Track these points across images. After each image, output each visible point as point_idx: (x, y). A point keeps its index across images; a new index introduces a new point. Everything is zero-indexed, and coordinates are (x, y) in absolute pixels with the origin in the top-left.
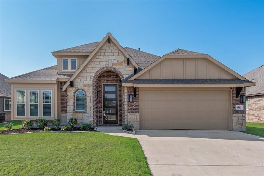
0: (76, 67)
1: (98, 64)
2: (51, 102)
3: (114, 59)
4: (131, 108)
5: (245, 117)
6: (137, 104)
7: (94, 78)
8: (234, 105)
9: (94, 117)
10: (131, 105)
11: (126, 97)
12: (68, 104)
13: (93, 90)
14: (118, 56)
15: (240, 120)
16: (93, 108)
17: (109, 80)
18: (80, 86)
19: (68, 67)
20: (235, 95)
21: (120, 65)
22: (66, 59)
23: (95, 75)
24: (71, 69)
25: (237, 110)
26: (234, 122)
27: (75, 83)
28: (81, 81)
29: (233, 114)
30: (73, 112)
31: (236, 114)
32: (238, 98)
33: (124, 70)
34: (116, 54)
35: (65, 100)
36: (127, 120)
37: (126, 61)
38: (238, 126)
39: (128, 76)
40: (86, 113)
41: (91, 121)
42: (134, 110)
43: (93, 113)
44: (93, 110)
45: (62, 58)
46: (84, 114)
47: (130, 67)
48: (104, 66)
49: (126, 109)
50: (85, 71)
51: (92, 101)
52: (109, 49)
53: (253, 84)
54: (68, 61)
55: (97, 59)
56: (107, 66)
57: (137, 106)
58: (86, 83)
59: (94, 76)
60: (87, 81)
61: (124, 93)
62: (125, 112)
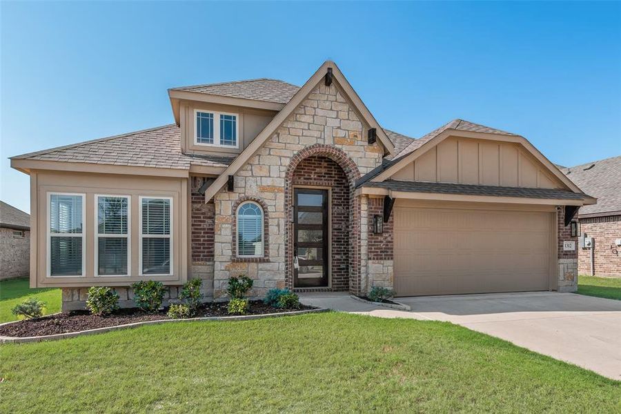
0: (235, 139)
1: (299, 136)
2: (168, 233)
3: (339, 128)
4: (377, 249)
5: (577, 263)
6: (389, 239)
7: (289, 170)
8: (560, 240)
9: (287, 273)
10: (377, 242)
11: (364, 221)
12: (217, 238)
13: (286, 201)
14: (348, 119)
15: (570, 271)
16: (286, 249)
17: (311, 179)
18: (253, 191)
19: (212, 137)
20: (562, 221)
21: (352, 144)
22: (206, 115)
23: (292, 163)
24: (222, 142)
25: (566, 251)
26: (561, 274)
27: (239, 182)
28: (253, 176)
29: (559, 258)
30: (233, 261)
31: (563, 258)
32: (567, 227)
33: (361, 154)
34: (343, 115)
35: (204, 226)
36: (367, 277)
37: (365, 134)
38: (566, 282)
39: (370, 170)
40: (268, 261)
41: (279, 283)
42: (383, 253)
43: (286, 261)
44: (286, 253)
45: (196, 111)
46: (261, 266)
47: (372, 151)
48: (313, 142)
49: (364, 250)
50: (265, 152)
51: (283, 231)
52: (327, 100)
53: (593, 200)
54: (212, 121)
55: (296, 123)
56: (321, 142)
57: (389, 242)
58: (267, 182)
59: (290, 166)
60: (270, 177)
61: (359, 213)
62: (362, 257)
